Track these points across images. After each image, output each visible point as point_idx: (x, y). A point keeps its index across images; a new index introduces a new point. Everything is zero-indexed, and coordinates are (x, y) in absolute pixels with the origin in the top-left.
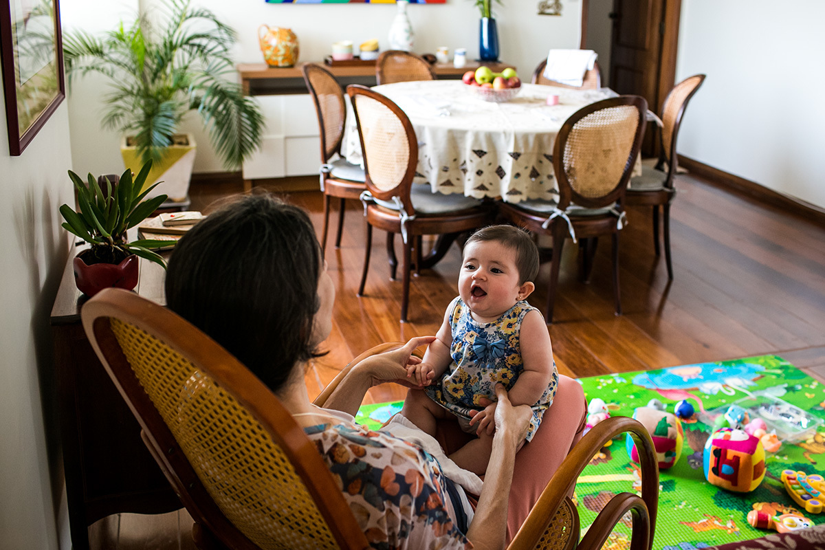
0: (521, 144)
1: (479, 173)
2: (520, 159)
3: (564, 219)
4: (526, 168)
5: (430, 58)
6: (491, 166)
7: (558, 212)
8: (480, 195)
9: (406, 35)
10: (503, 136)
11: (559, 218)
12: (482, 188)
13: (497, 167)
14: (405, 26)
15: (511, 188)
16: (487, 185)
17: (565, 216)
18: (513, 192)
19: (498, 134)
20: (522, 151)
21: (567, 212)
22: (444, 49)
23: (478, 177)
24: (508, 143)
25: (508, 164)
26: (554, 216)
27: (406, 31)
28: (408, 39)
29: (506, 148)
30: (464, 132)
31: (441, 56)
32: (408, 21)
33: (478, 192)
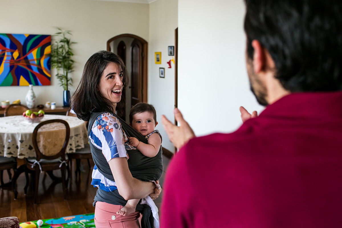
0: (24, 137)
1: (9, 148)
2: (24, 143)
3: (38, 164)
4: (26, 146)
5: (40, 107)
6: (14, 146)
7: (36, 161)
8: (10, 156)
9: (31, 98)
10: (17, 135)
11: (36, 164)
12: (10, 153)
13: (16, 146)
14: (32, 94)
15: (20, 153)
16: (12, 152)
17: (38, 163)
18: (21, 155)
19: (15, 134)
20: (24, 139)
21: (39, 162)
22: (49, 102)
23: (8, 150)
24: (19, 137)
25: (19, 144)
26: (35, 163)
27: (32, 96)
28: (32, 99)
29: (19, 139)
30: (4, 134)
31: (47, 105)
32: (33, 92)
33: (8, 155)
